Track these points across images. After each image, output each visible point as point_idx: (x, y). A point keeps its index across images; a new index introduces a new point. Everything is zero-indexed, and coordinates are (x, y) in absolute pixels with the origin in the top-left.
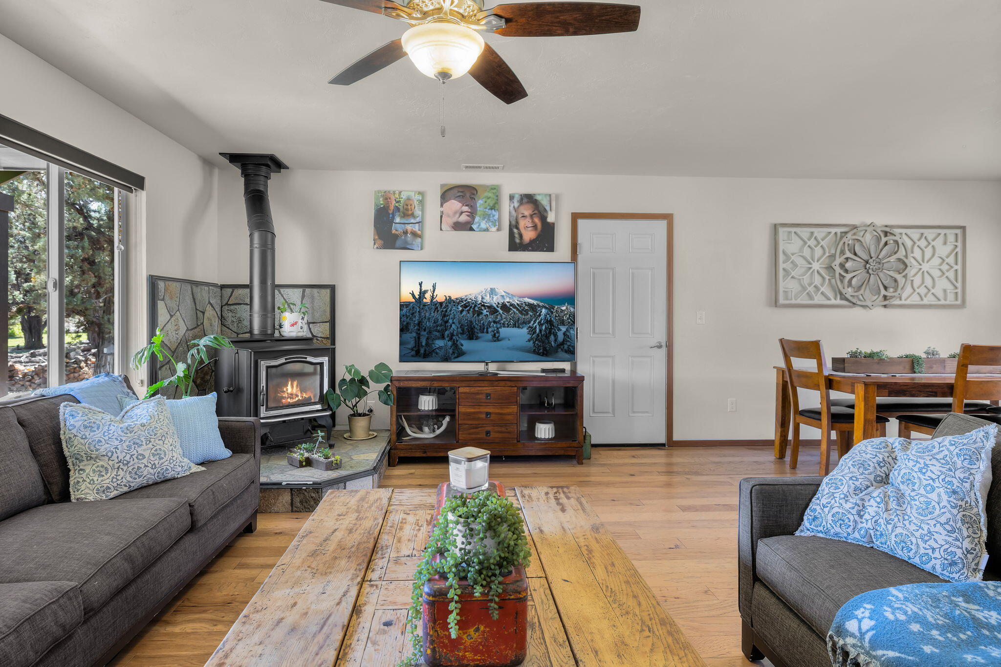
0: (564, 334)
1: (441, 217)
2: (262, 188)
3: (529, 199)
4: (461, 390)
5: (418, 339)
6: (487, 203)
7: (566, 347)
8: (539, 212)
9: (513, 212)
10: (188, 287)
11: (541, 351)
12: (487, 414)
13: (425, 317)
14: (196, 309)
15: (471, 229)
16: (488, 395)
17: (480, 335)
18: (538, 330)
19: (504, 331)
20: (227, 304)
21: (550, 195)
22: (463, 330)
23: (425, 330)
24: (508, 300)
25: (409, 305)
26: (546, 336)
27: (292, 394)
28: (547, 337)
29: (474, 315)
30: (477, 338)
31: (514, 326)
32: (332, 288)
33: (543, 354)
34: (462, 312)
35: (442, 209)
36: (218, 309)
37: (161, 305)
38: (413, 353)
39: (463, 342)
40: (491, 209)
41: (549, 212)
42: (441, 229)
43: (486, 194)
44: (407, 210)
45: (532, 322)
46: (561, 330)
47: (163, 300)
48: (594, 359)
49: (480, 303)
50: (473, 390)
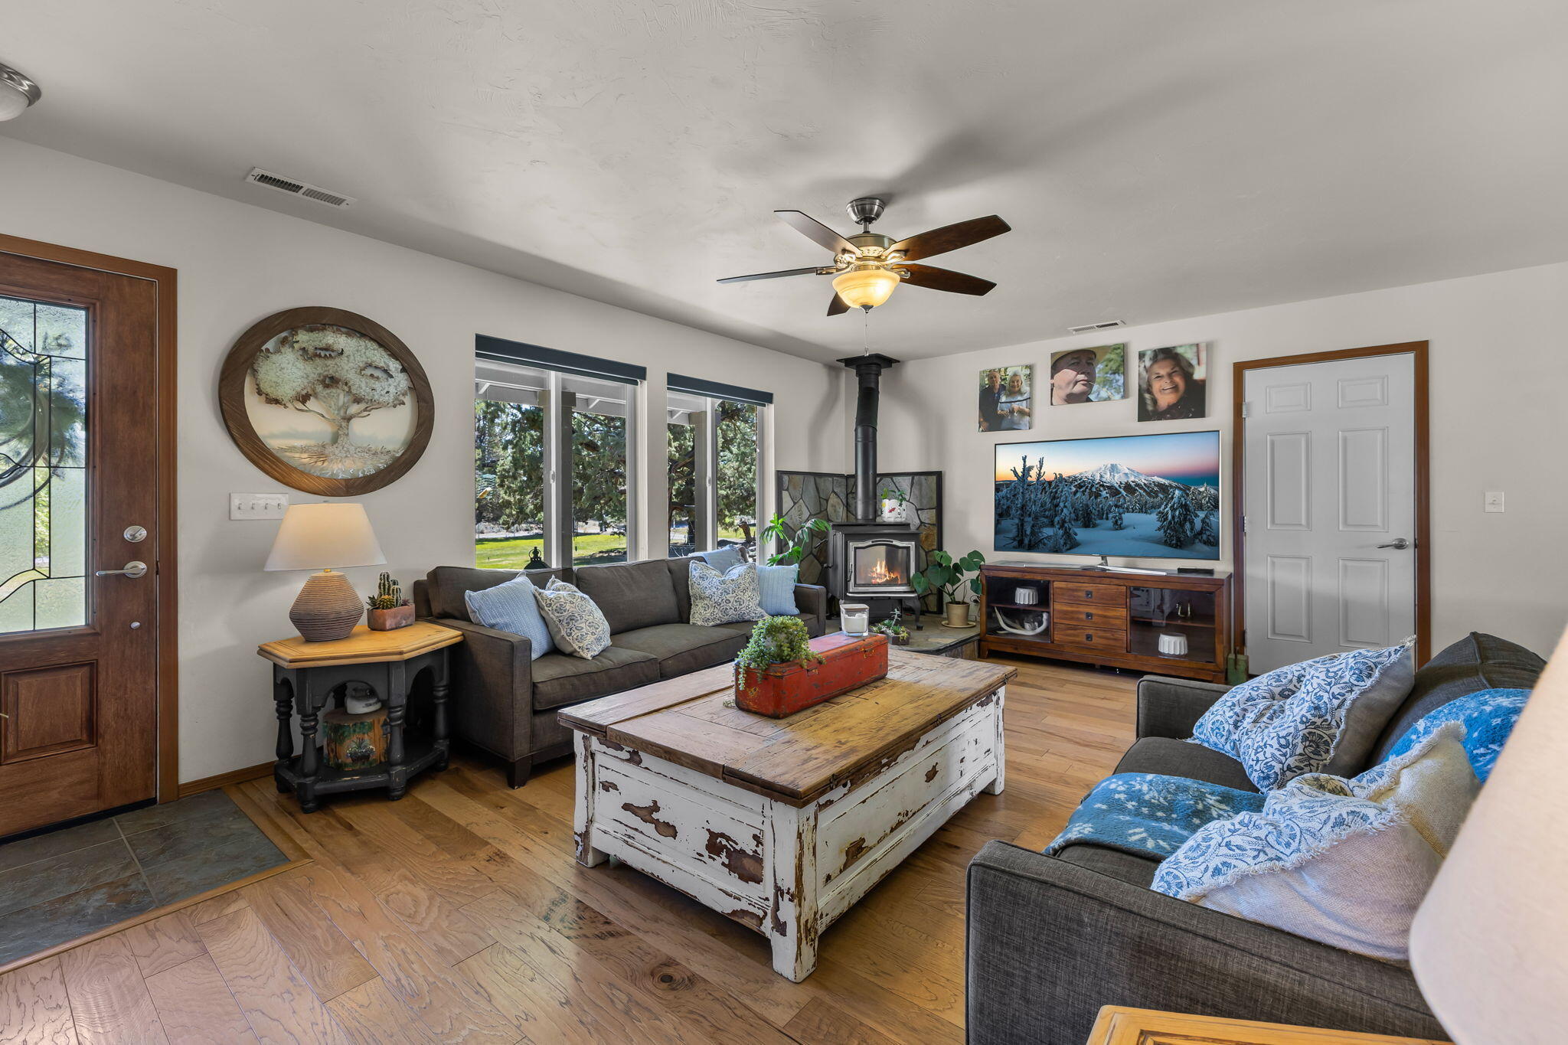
0: (1203, 521)
1: (1052, 390)
2: (873, 385)
3: (1167, 354)
4: (1056, 584)
5: (1021, 527)
6: (1109, 367)
7: (1205, 537)
8: (1182, 369)
9: (1144, 374)
10: (812, 479)
11: (1174, 542)
12: (1088, 615)
13: (1030, 500)
14: (820, 497)
15: (1089, 400)
16: (1089, 593)
17: (1098, 522)
18: (1170, 517)
19: (1128, 518)
20: (851, 492)
21: (1197, 345)
22: (1077, 516)
23: (1030, 515)
24: (1132, 479)
25: (1010, 484)
26: (1180, 524)
27: (880, 575)
28: (1182, 525)
29: (1090, 497)
30: (1095, 526)
31: (1141, 511)
32: (939, 475)
33: (1176, 546)
34: (1075, 493)
35: (1053, 381)
36: (843, 497)
37: (785, 494)
38: (1015, 543)
39: (1077, 530)
40: (1114, 373)
41: (1196, 367)
42: (1052, 404)
43: (1108, 356)
44: (1014, 387)
45: (1163, 507)
46: (1199, 516)
47: (787, 490)
48: (1275, 560)
49: (1099, 483)
50: (1070, 585)
